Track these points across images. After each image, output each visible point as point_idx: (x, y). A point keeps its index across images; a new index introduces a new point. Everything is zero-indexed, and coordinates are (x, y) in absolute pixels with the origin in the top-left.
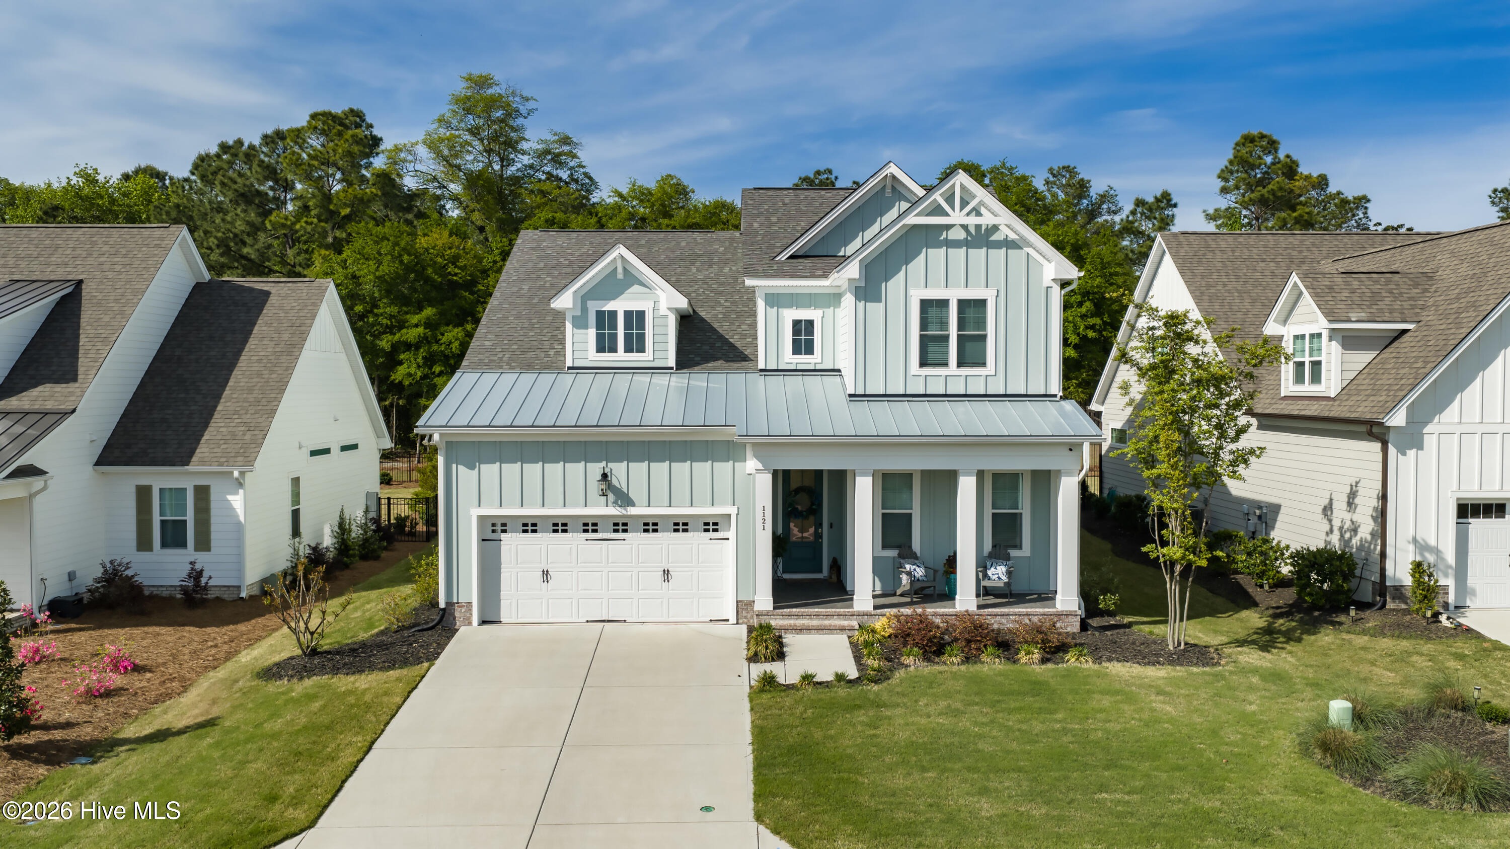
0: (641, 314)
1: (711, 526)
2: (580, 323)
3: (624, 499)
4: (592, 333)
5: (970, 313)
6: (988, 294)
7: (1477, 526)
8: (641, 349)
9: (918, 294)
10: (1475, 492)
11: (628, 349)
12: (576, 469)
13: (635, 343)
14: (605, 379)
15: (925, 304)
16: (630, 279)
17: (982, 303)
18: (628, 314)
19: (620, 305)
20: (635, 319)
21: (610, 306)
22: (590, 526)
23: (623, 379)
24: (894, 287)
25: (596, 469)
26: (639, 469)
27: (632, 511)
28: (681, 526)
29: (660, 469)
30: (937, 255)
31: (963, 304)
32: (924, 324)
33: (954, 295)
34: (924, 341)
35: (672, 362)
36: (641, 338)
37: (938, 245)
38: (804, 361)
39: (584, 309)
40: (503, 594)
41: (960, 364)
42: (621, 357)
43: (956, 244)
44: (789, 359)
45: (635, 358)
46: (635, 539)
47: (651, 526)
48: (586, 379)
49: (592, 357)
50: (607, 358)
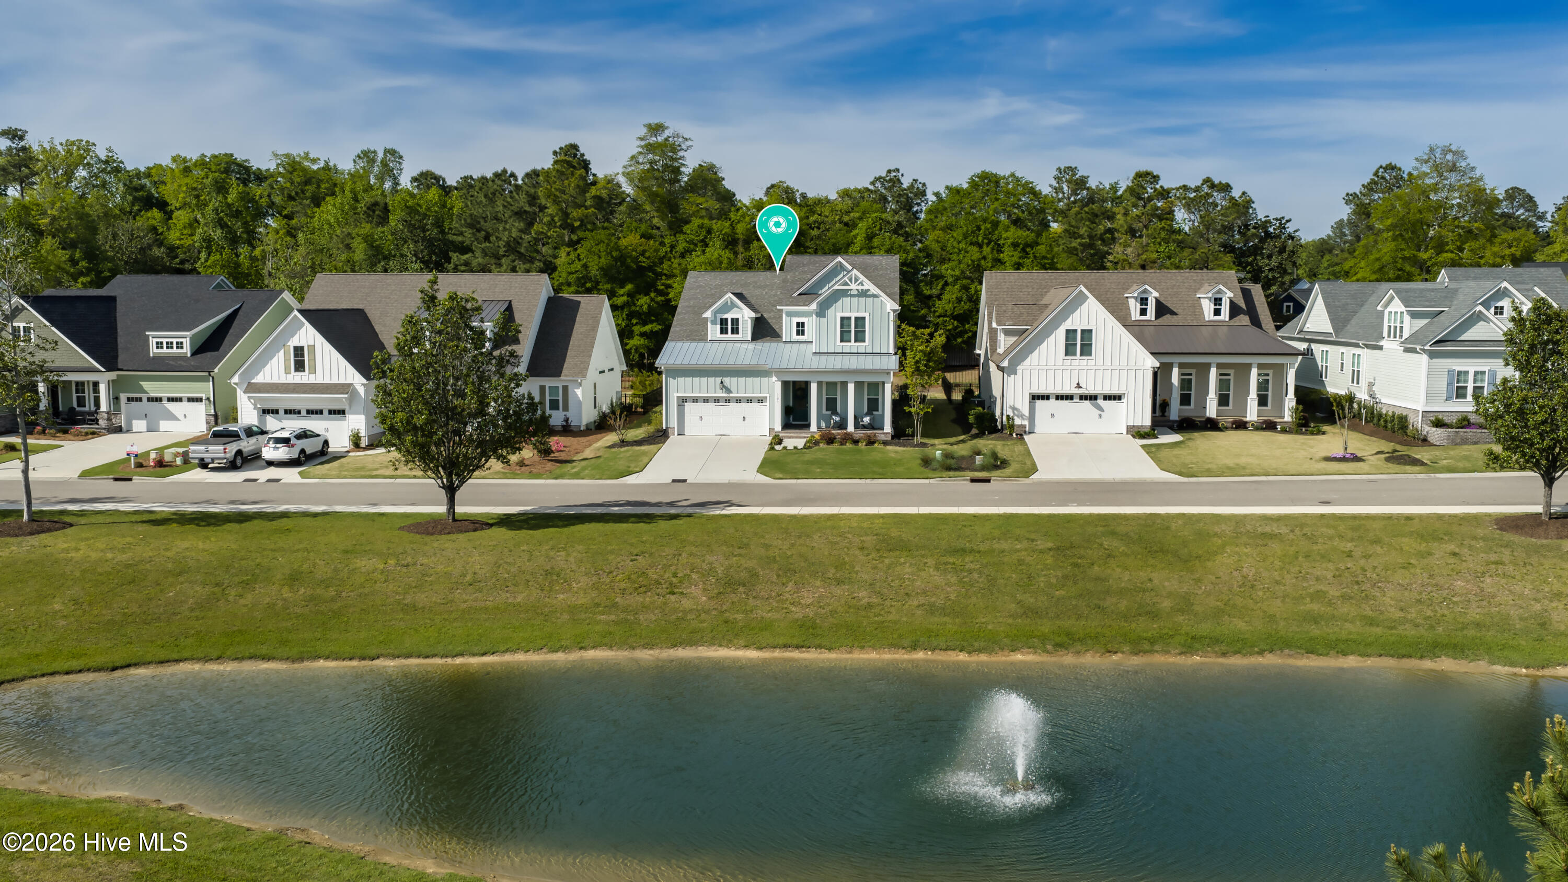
0: (737, 320)
1: (760, 401)
2: (714, 323)
3: (729, 391)
4: (718, 327)
5: (860, 322)
6: (866, 315)
7: (1039, 403)
8: (738, 333)
9: (840, 315)
10: (1036, 390)
11: (733, 333)
12: (712, 380)
13: (735, 331)
14: (723, 345)
15: (842, 319)
16: (734, 305)
17: (864, 318)
18: (732, 320)
19: (729, 316)
20: (735, 321)
21: (725, 316)
22: (717, 400)
23: (730, 345)
24: (830, 312)
25: (719, 380)
26: (734, 380)
27: (731, 395)
28: (749, 401)
29: (742, 380)
30: (847, 300)
31: (856, 318)
32: (842, 326)
33: (853, 315)
34: (842, 332)
35: (749, 338)
36: (738, 328)
37: (847, 296)
38: (801, 338)
39: (715, 317)
40: (686, 424)
41: (855, 341)
42: (729, 336)
43: (854, 296)
44: (795, 337)
45: (735, 336)
46: (733, 405)
47: (738, 401)
48: (716, 345)
49: (719, 336)
50: (724, 336)
